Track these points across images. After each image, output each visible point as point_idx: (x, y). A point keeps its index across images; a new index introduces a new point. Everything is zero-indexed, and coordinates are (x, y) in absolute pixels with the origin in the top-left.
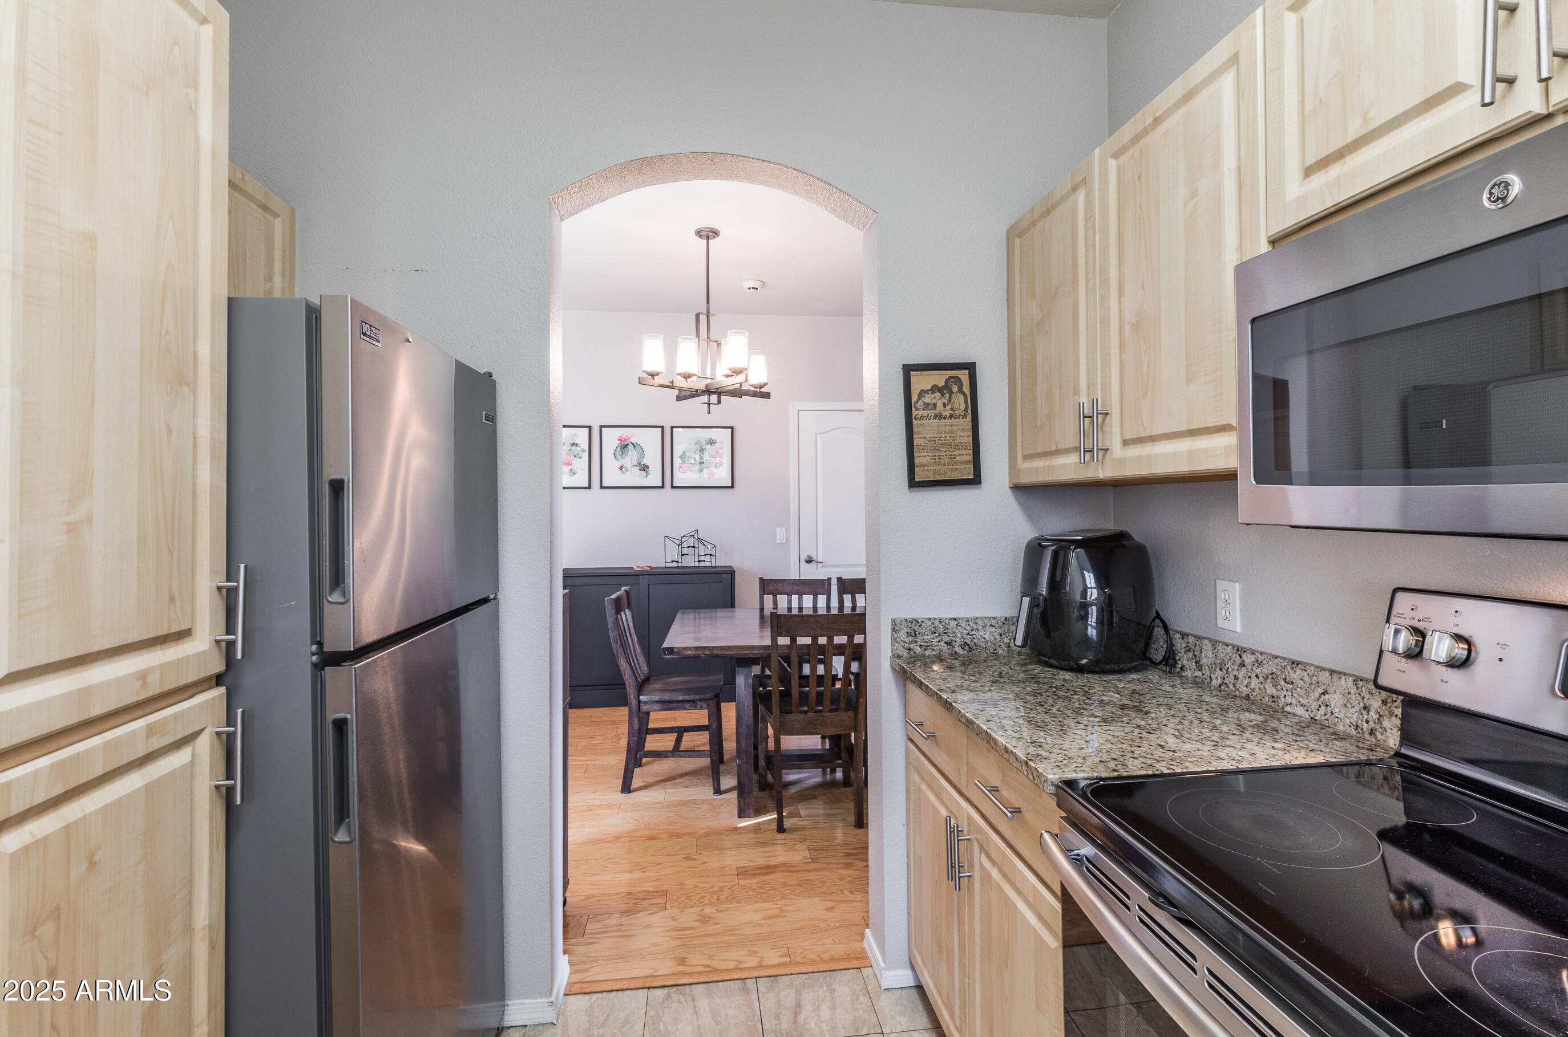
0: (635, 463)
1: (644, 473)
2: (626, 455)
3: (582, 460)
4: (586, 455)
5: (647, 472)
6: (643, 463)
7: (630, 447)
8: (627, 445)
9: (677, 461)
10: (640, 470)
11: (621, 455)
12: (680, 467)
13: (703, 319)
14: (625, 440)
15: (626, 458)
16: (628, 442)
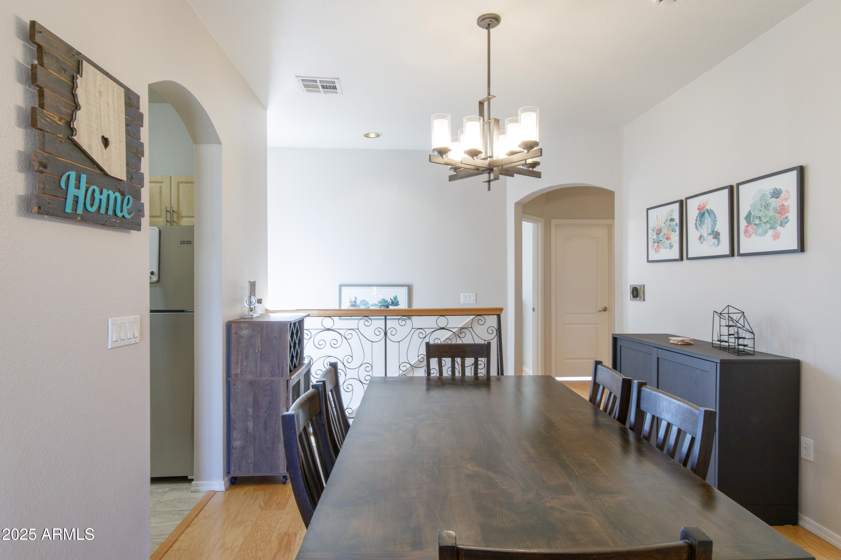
0: (710, 231)
1: (716, 241)
2: (704, 224)
3: (676, 233)
4: (678, 229)
5: (719, 240)
6: (716, 230)
7: (706, 215)
8: (704, 213)
9: (743, 223)
10: (714, 238)
11: (700, 225)
12: (746, 231)
13: (486, 104)
14: (703, 208)
15: (703, 226)
16: (705, 209)
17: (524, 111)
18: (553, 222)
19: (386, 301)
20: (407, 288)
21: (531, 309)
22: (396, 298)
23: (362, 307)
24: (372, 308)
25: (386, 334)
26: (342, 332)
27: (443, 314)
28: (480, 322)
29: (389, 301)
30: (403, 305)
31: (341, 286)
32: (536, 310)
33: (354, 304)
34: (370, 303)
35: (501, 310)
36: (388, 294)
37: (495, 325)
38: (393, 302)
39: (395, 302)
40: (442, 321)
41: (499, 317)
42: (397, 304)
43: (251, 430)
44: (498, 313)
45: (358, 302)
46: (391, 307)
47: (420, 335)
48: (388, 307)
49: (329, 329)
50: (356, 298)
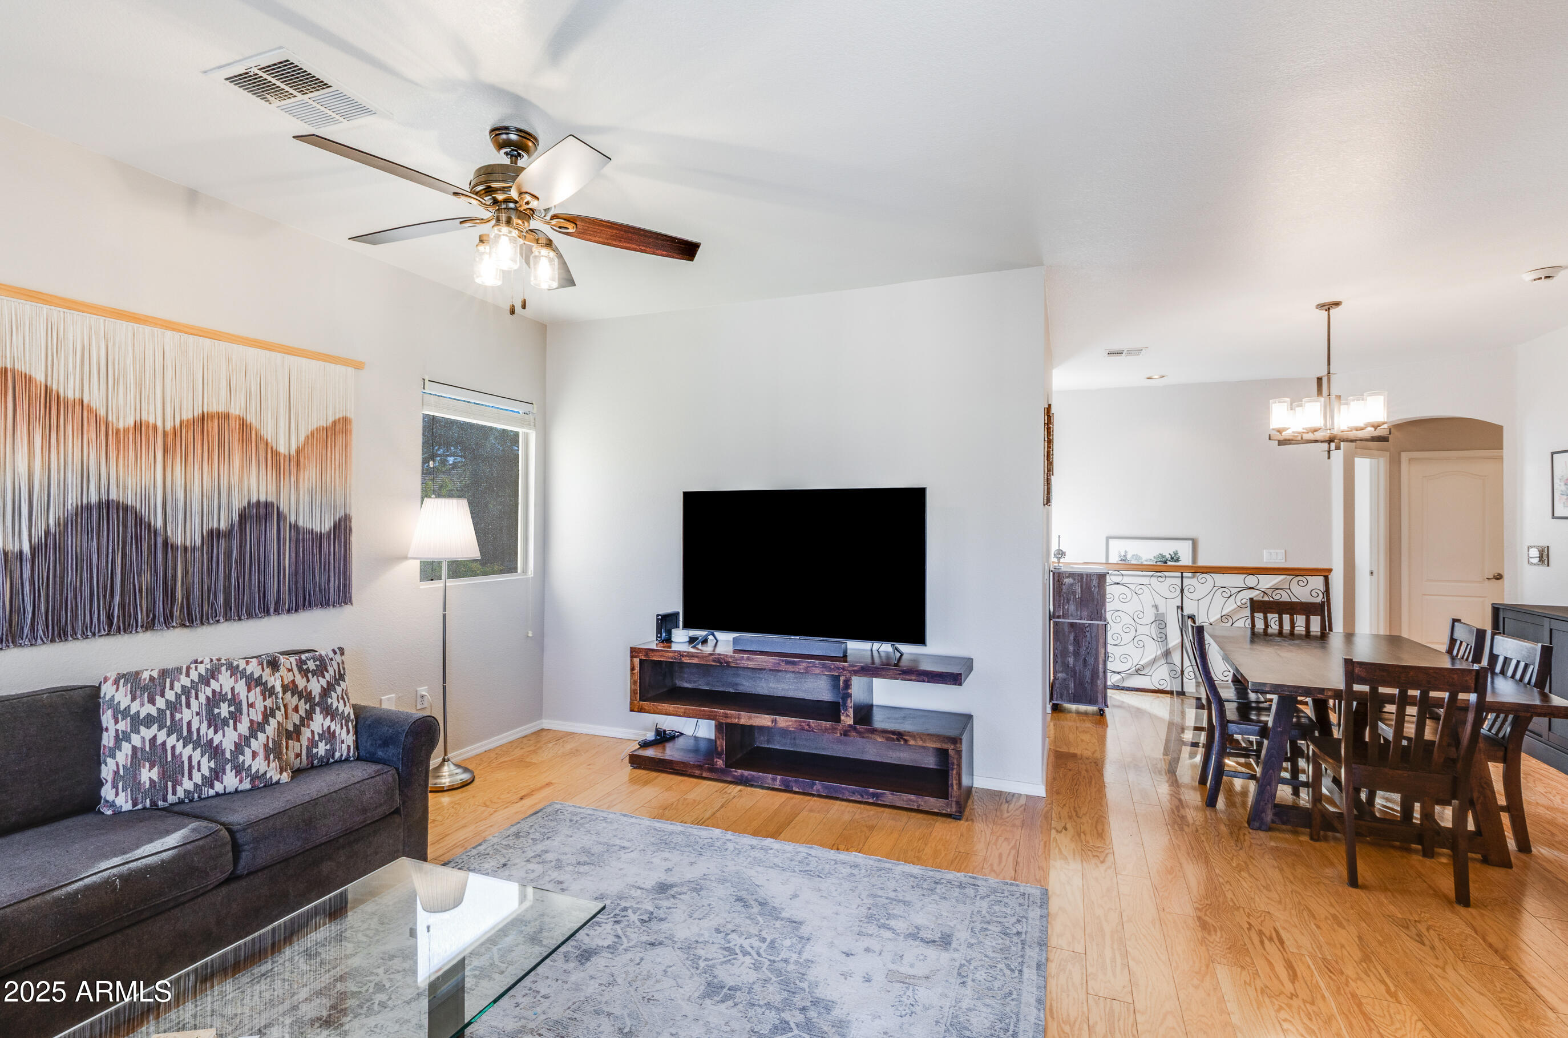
13: (1325, 381)
17: (1371, 395)
18: (1404, 456)
19: (1164, 557)
20: (1191, 542)
21: (1368, 573)
22: (1176, 554)
23: (1133, 562)
24: (1145, 563)
25: (1182, 591)
26: (1132, 587)
27: (1253, 572)
28: (1301, 583)
29: (1168, 557)
30: (1186, 560)
31: (1108, 538)
32: (1374, 573)
33: (1124, 559)
34: (1144, 559)
35: (1330, 570)
36: (1167, 549)
37: (1322, 588)
38: (1172, 558)
39: (1175, 558)
40: (1252, 581)
41: (1326, 578)
42: (1178, 560)
43: (1071, 665)
44: (1325, 574)
45: (1129, 557)
46: (1169, 563)
47: (1224, 594)
48: (1165, 562)
49: (1117, 584)
50: (1126, 552)
